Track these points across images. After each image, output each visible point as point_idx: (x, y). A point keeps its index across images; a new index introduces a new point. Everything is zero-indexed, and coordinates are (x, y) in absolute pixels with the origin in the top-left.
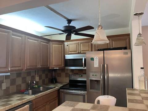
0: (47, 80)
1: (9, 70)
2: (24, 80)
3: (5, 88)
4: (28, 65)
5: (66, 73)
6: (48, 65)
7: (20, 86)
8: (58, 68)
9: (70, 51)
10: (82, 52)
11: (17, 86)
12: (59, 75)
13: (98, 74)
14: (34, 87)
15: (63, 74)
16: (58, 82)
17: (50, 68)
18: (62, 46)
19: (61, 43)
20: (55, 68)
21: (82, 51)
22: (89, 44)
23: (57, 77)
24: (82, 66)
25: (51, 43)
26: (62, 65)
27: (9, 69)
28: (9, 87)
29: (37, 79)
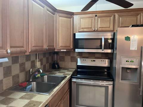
1: (7, 53)
2: (22, 68)
4: (33, 45)
5: (71, 57)
6: (54, 46)
7: (17, 76)
8: (65, 50)
9: (82, 28)
11: (13, 77)
12: (63, 59)
13: (135, 59)
14: (37, 76)
15: (68, 58)
17: (56, 51)
18: (71, 20)
19: (69, 16)
20: (62, 50)
21: (100, 28)
22: (110, 19)
23: (59, 61)
24: (101, 48)
25: (57, 15)
26: (70, 46)
27: (9, 51)
28: (2, 80)
29: (38, 64)
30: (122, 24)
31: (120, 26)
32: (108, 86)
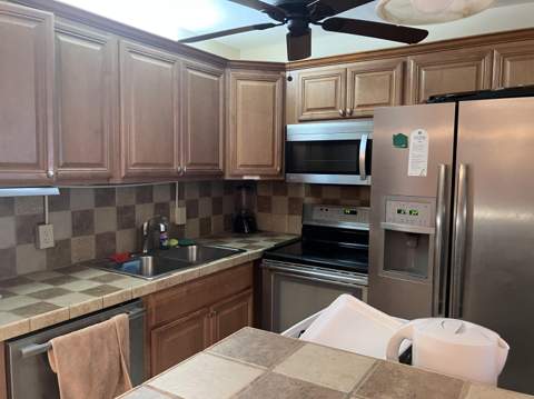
0: (217, 223)
1: (48, 176)
2: (126, 219)
3: (52, 244)
4: (134, 161)
5: (290, 199)
6: (217, 165)
7: (112, 237)
8: (257, 178)
9: (308, 110)
10: (358, 112)
11: (99, 238)
14: (165, 244)
15: (280, 203)
16: (260, 231)
17: (227, 178)
18: (274, 87)
19: (271, 75)
20: (245, 178)
21: (359, 106)
22: (391, 76)
23: (255, 210)
24: (357, 173)
25: (231, 74)
26: (273, 165)
27: (51, 173)
28: (68, 241)
29: (179, 215)
30: (426, 91)
31: (422, 99)
32: (361, 290)
